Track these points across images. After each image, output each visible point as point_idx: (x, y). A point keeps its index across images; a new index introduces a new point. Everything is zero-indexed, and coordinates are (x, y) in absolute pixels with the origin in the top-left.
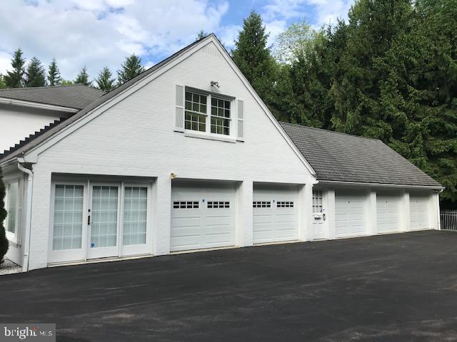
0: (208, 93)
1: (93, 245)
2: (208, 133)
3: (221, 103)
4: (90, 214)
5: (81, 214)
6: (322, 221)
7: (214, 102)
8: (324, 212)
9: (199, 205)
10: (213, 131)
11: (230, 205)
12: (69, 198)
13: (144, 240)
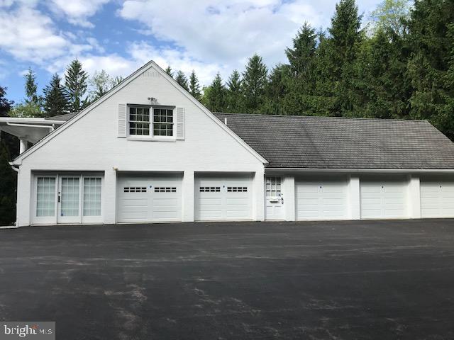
0: (150, 106)
1: (62, 215)
2: (151, 136)
3: (163, 112)
4: (60, 195)
5: (54, 195)
6: (280, 204)
7: (156, 112)
8: (282, 196)
9: (147, 189)
10: (156, 133)
11: (177, 190)
12: (46, 185)
13: (98, 212)
